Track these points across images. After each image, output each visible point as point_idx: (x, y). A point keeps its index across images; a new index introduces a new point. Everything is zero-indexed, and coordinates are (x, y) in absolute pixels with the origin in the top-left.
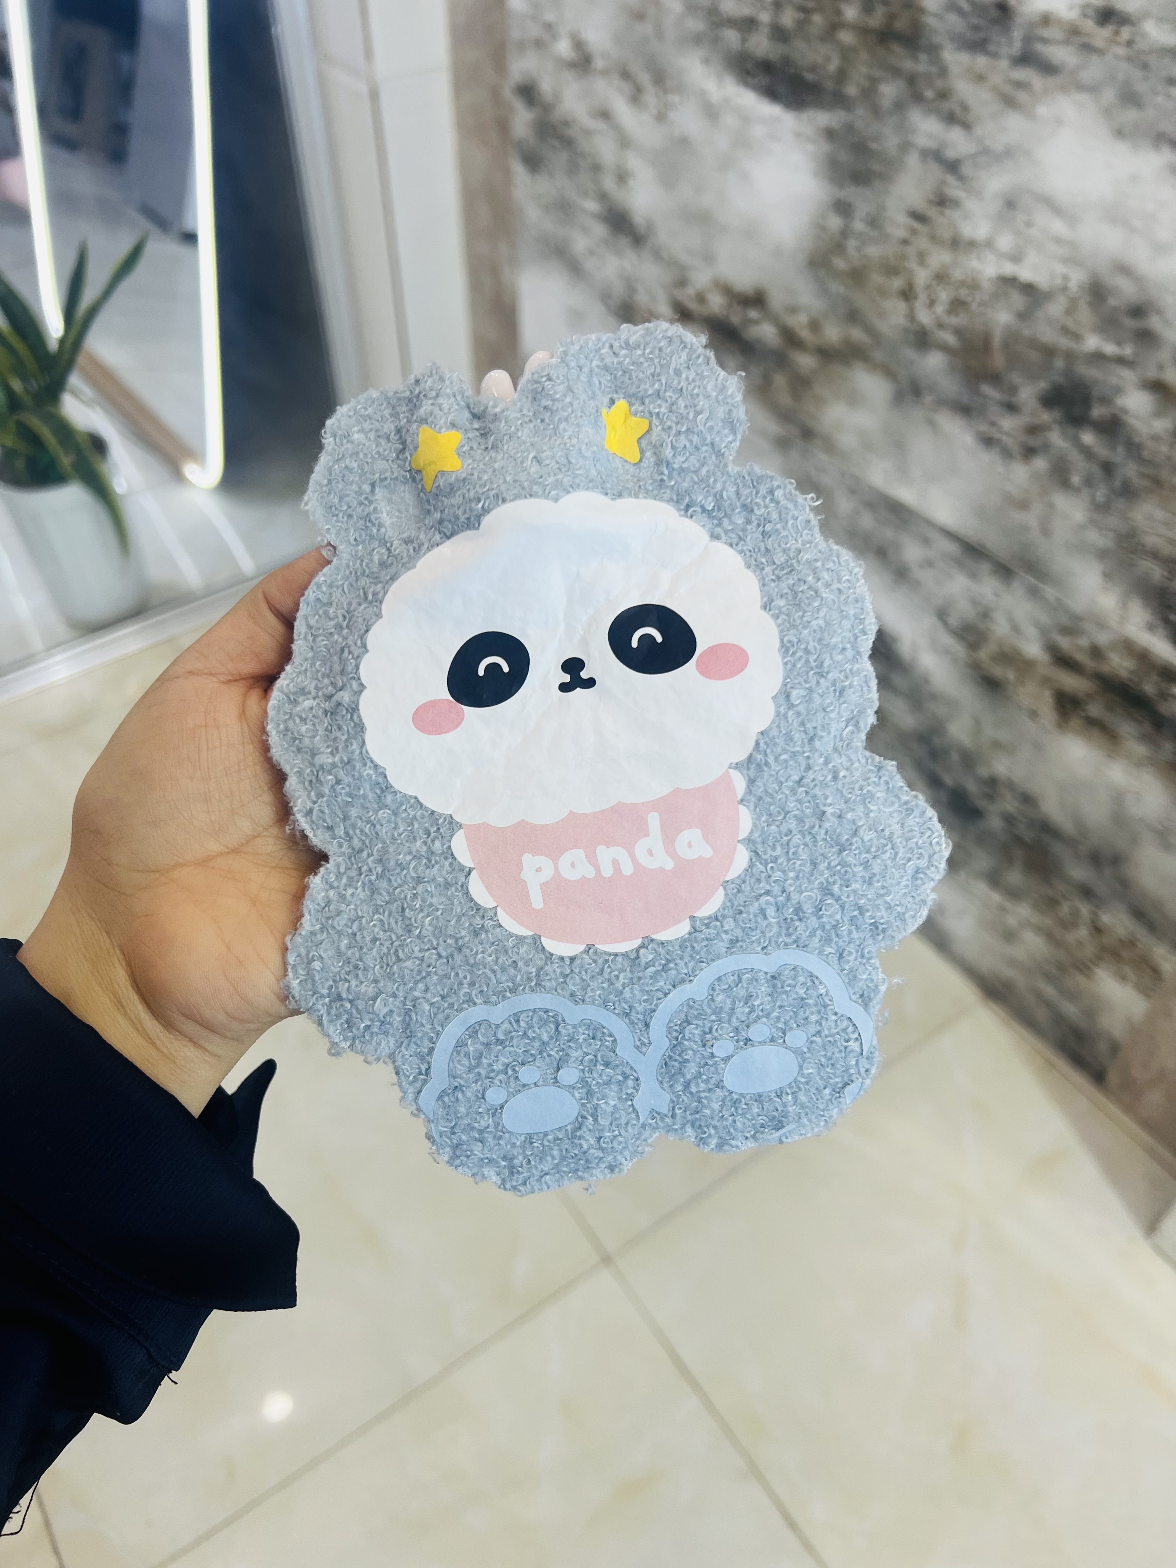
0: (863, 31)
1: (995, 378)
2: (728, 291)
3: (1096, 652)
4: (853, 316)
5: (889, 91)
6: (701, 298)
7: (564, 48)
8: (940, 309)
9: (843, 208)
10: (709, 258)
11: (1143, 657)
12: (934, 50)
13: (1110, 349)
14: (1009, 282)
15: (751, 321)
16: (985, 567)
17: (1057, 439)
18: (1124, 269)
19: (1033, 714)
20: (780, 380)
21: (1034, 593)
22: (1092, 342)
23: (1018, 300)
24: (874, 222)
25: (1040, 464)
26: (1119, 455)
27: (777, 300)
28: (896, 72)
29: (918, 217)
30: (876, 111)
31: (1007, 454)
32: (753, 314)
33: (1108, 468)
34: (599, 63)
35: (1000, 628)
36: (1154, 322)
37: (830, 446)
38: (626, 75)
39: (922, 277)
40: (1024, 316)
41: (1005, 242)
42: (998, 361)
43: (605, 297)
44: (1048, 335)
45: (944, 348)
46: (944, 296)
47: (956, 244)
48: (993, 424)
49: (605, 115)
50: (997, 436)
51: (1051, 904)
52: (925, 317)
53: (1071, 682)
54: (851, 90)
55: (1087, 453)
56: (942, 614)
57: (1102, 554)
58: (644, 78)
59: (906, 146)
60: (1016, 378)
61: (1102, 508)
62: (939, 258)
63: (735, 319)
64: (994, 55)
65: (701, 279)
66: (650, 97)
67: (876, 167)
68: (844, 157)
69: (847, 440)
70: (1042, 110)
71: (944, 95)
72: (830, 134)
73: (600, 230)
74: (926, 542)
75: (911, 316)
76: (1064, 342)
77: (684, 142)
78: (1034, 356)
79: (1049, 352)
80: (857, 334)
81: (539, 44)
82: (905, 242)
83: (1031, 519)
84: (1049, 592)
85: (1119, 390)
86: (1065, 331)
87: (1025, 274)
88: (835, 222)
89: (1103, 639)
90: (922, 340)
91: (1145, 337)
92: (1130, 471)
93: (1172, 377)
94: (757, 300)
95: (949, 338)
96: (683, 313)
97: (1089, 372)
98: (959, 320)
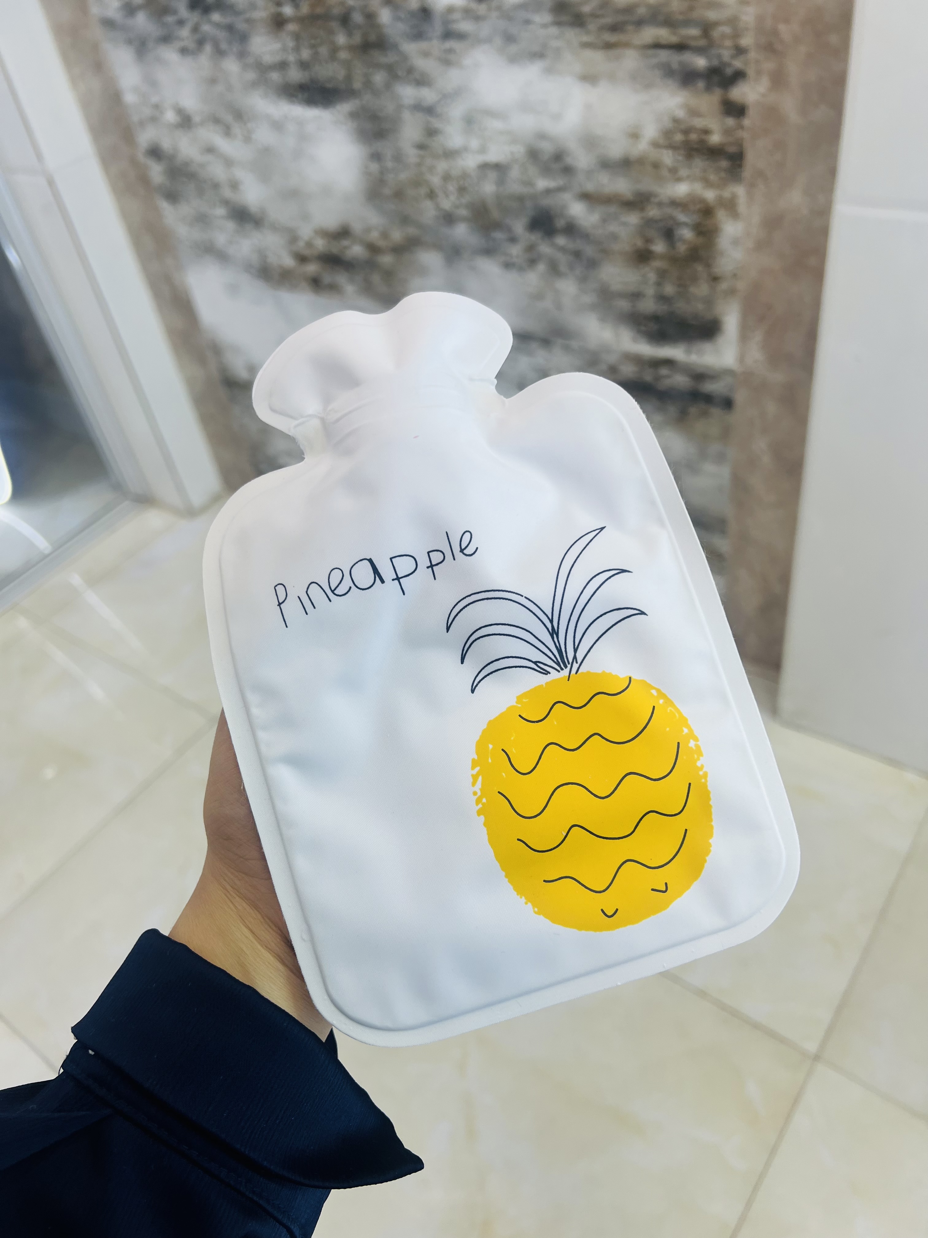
0: (351, 48)
1: (497, 226)
2: (324, 234)
3: (613, 369)
4: (405, 220)
5: (379, 78)
6: (309, 244)
7: (170, 116)
8: (453, 196)
9: (376, 157)
10: (306, 217)
11: (638, 360)
12: (395, 47)
13: (552, 184)
14: (485, 167)
15: (346, 248)
16: (534, 345)
17: (545, 248)
18: (542, 136)
20: (376, 278)
21: (567, 349)
22: (542, 184)
23: (492, 175)
24: (398, 158)
25: (541, 267)
26: (579, 244)
27: (357, 227)
28: (378, 66)
29: (421, 147)
30: (376, 93)
31: (521, 269)
32: (345, 243)
33: (577, 254)
34: (197, 119)
36: (569, 161)
38: (217, 121)
39: (436, 180)
40: (501, 182)
41: (474, 143)
42: (495, 214)
43: (248, 268)
44: (517, 189)
45: (463, 219)
46: (452, 187)
47: (448, 154)
48: (507, 254)
49: (210, 150)
50: (511, 260)
52: (446, 204)
54: (357, 85)
55: (562, 249)
57: (593, 307)
58: (229, 118)
59: (400, 108)
60: (510, 221)
61: (583, 280)
62: (442, 166)
63: (335, 250)
64: (430, 39)
65: (306, 232)
66: (237, 129)
67: (387, 126)
68: (366, 126)
70: (467, 61)
71: (410, 70)
72: (354, 115)
73: (230, 225)
75: (438, 207)
76: (527, 190)
77: (266, 151)
78: (514, 204)
79: (521, 199)
80: (412, 231)
81: (154, 119)
82: (419, 165)
83: (548, 304)
84: (574, 344)
85: (566, 206)
86: (526, 183)
87: (492, 158)
88: (374, 167)
89: (613, 359)
90: (449, 219)
91: (568, 170)
92: (589, 251)
93: (590, 187)
94: (343, 233)
95: (463, 212)
96: (302, 259)
97: (546, 202)
98: (466, 199)
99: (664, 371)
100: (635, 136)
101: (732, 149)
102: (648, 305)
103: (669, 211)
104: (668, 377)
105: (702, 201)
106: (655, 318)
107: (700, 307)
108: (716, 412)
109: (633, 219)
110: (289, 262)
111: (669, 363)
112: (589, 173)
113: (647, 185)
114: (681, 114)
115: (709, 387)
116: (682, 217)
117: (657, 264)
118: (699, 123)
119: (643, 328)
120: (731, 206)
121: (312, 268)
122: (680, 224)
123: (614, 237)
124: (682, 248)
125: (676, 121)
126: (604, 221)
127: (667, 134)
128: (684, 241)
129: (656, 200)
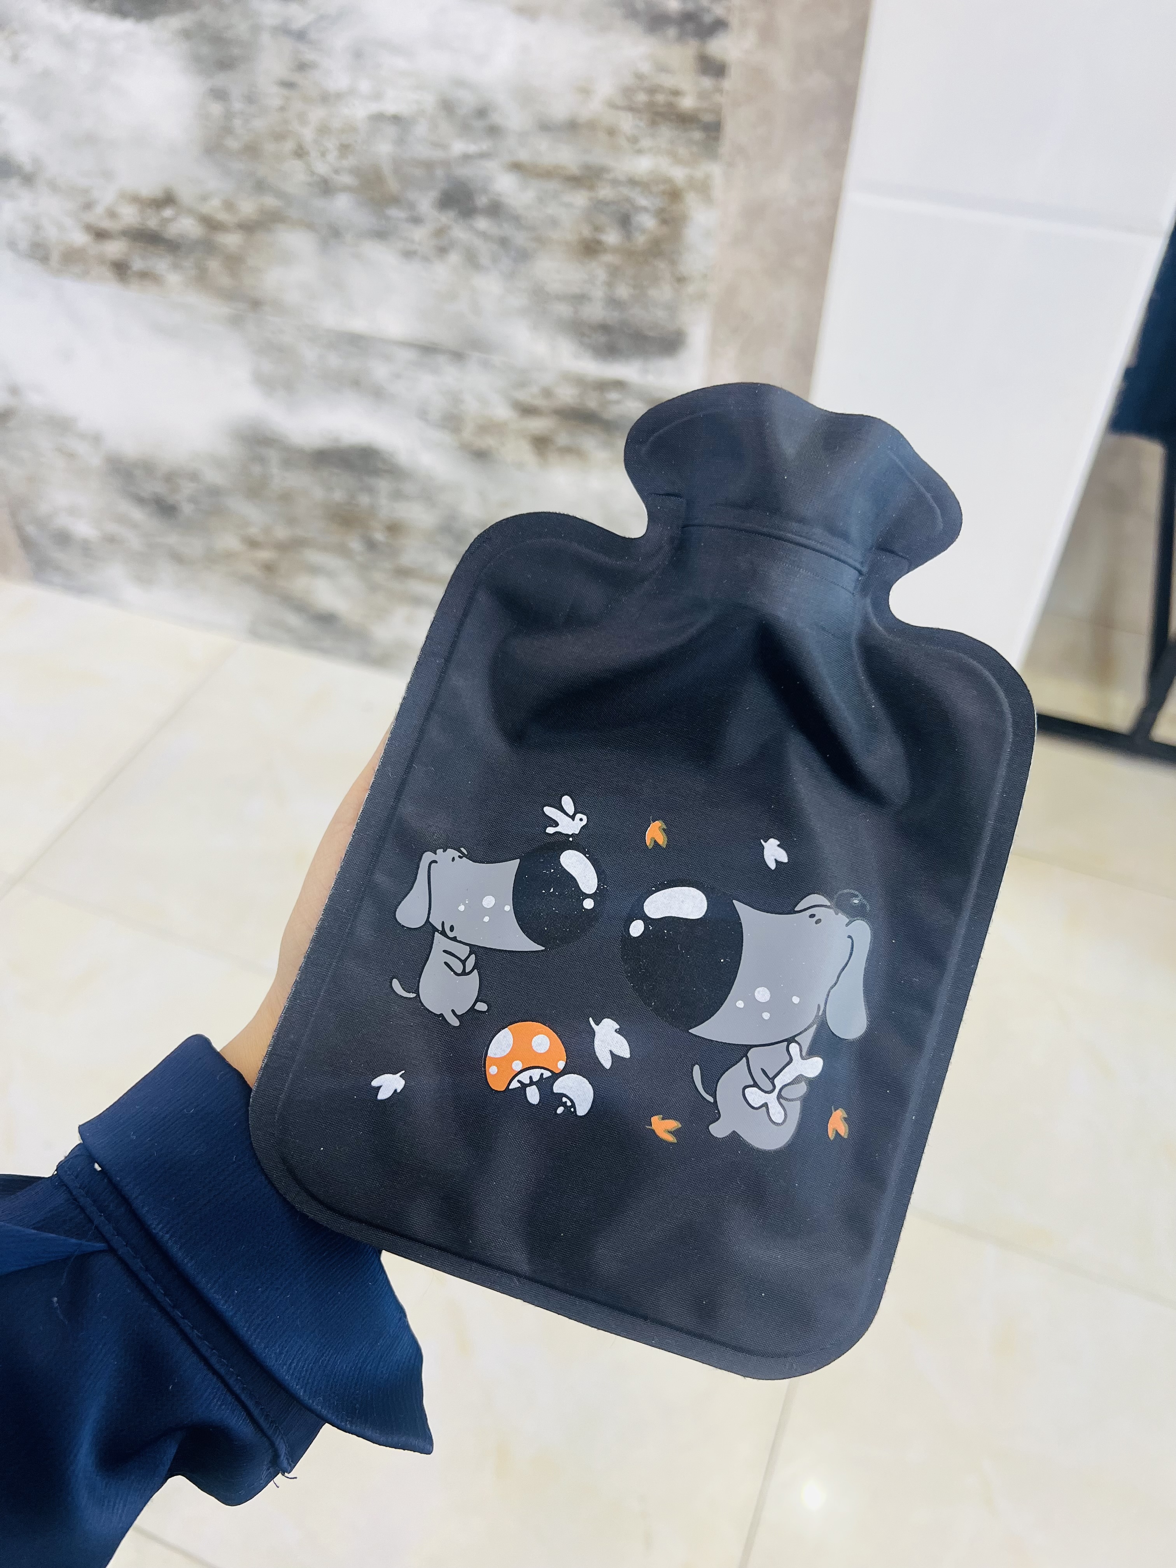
1: (395, 200)
2: (135, 199)
3: (547, 393)
4: (260, 186)
6: (112, 214)
8: (332, 157)
9: (219, 94)
10: (108, 175)
11: (581, 382)
13: (472, 148)
14: (378, 118)
15: (167, 221)
16: (442, 359)
17: (460, 233)
18: (460, 83)
19: (520, 466)
20: (214, 265)
21: (486, 365)
22: (459, 147)
23: (391, 131)
24: (251, 99)
25: (454, 258)
26: (507, 229)
27: (186, 194)
29: (286, 84)
31: (426, 259)
32: (168, 213)
35: (471, 407)
36: (496, 118)
37: (279, 308)
39: (308, 134)
40: (401, 141)
42: (393, 185)
43: (12, 245)
44: (423, 151)
45: (346, 189)
46: (331, 144)
47: (326, 98)
48: (406, 239)
50: (412, 248)
52: (322, 168)
53: (538, 425)
55: (484, 235)
56: (422, 414)
57: (523, 312)
59: (256, 29)
60: (412, 195)
61: (511, 276)
62: (317, 114)
63: (152, 223)
65: (106, 196)
67: (236, 51)
68: (205, 50)
69: (292, 297)
72: (186, 34)
74: (388, 358)
75: (310, 171)
76: (437, 154)
77: (46, 74)
78: (419, 172)
79: (429, 166)
80: (270, 202)
82: (282, 109)
83: (462, 306)
84: (497, 359)
85: (490, 179)
86: (436, 145)
87: (390, 107)
88: (216, 109)
89: (547, 380)
90: (326, 188)
91: (494, 131)
92: (520, 238)
93: (523, 155)
94: (167, 200)
95: (346, 179)
97: (464, 172)
98: (350, 161)
99: (613, 396)
100: (585, 92)
101: (708, 118)
102: (596, 311)
103: (625, 191)
104: (618, 402)
105: (668, 180)
106: (604, 328)
107: (660, 314)
109: (580, 199)
110: (80, 238)
111: (619, 385)
112: (523, 136)
113: (599, 156)
114: (645, 68)
116: (643, 202)
117: (608, 258)
118: (668, 81)
119: (588, 340)
120: (703, 188)
121: (115, 249)
122: (639, 209)
123: (554, 222)
124: (641, 240)
125: (639, 76)
126: (541, 200)
127: (628, 92)
128: (643, 231)
129: (610, 176)
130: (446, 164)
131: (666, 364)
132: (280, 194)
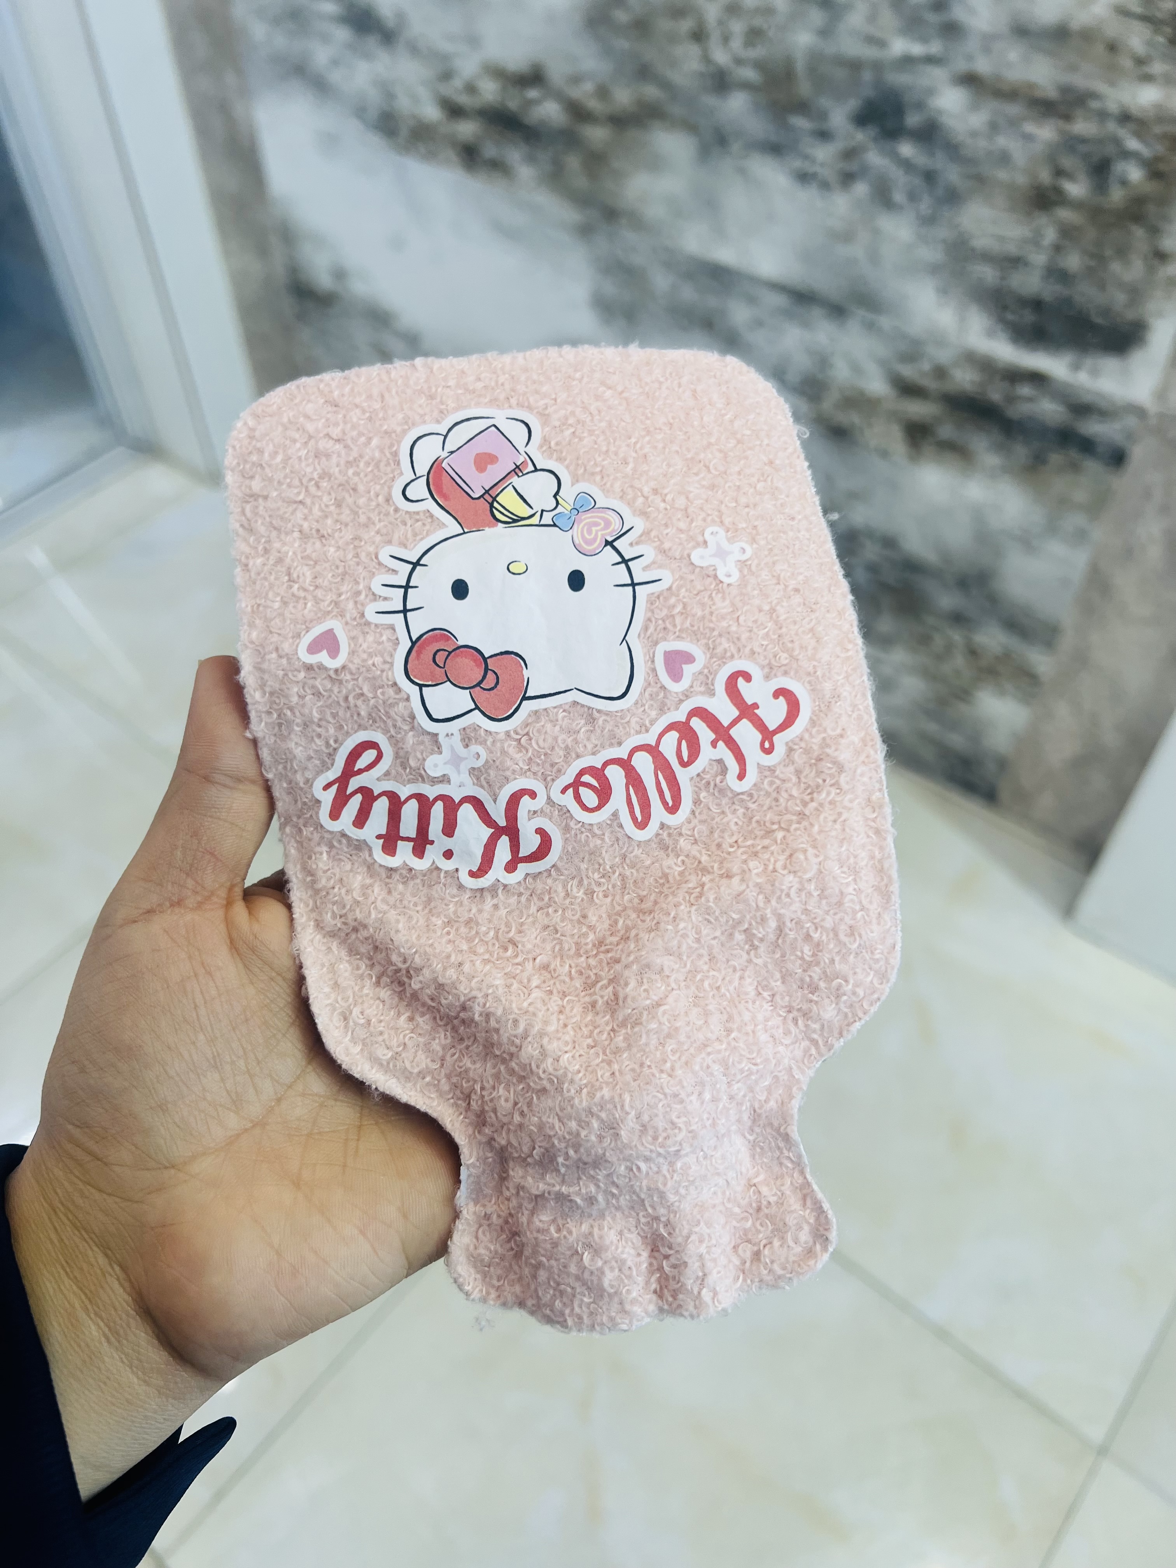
1: (802, 107)
2: (498, 73)
3: (940, 372)
4: (643, 72)
6: (471, 89)
8: (737, 44)
10: (473, 41)
11: (987, 365)
13: (917, 49)
15: (530, 103)
16: (817, 312)
17: (875, 158)
19: (884, 454)
20: (573, 162)
21: (870, 327)
22: (900, 46)
23: (816, 17)
25: (861, 189)
26: (939, 162)
27: (557, 72)
31: (825, 186)
32: (533, 93)
33: (930, 177)
35: (840, 373)
36: (958, 12)
37: (637, 222)
39: (712, 12)
40: (826, 32)
42: (804, 88)
43: (360, 112)
44: (852, 48)
45: (746, 86)
46: (737, 27)
48: (806, 157)
50: (811, 169)
51: (924, 640)
52: (721, 57)
53: (918, 409)
55: (907, 165)
56: (780, 374)
57: (934, 269)
60: (824, 102)
61: (929, 221)
63: (513, 104)
65: (468, 66)
69: (655, 212)
73: (342, 34)
74: (752, 300)
75: (706, 59)
76: (870, 53)
78: (840, 74)
79: (855, 66)
80: (651, 92)
83: (857, 251)
84: (885, 322)
85: (931, 92)
86: (871, 40)
89: (944, 356)
90: (721, 82)
91: (952, 30)
92: (952, 174)
93: (983, 66)
94: (532, 77)
95: (749, 74)
96: (454, 111)
97: (899, 79)
98: (758, 52)
99: (1025, 390)
102: (1030, 282)
103: (1112, 127)
104: (1030, 400)
106: (1037, 304)
107: (1118, 297)
108: (1092, 467)
109: (1045, 132)
110: (431, 112)
111: (1037, 378)
112: (988, 41)
113: (1087, 78)
115: (1093, 428)
116: (1133, 144)
117: (1065, 214)
119: (1010, 317)
121: (467, 129)
122: (1126, 155)
123: (1004, 158)
124: (1117, 196)
126: (994, 127)
128: (1124, 183)
129: (1094, 104)
130: (878, 66)
131: (1110, 364)
132: (666, 85)
